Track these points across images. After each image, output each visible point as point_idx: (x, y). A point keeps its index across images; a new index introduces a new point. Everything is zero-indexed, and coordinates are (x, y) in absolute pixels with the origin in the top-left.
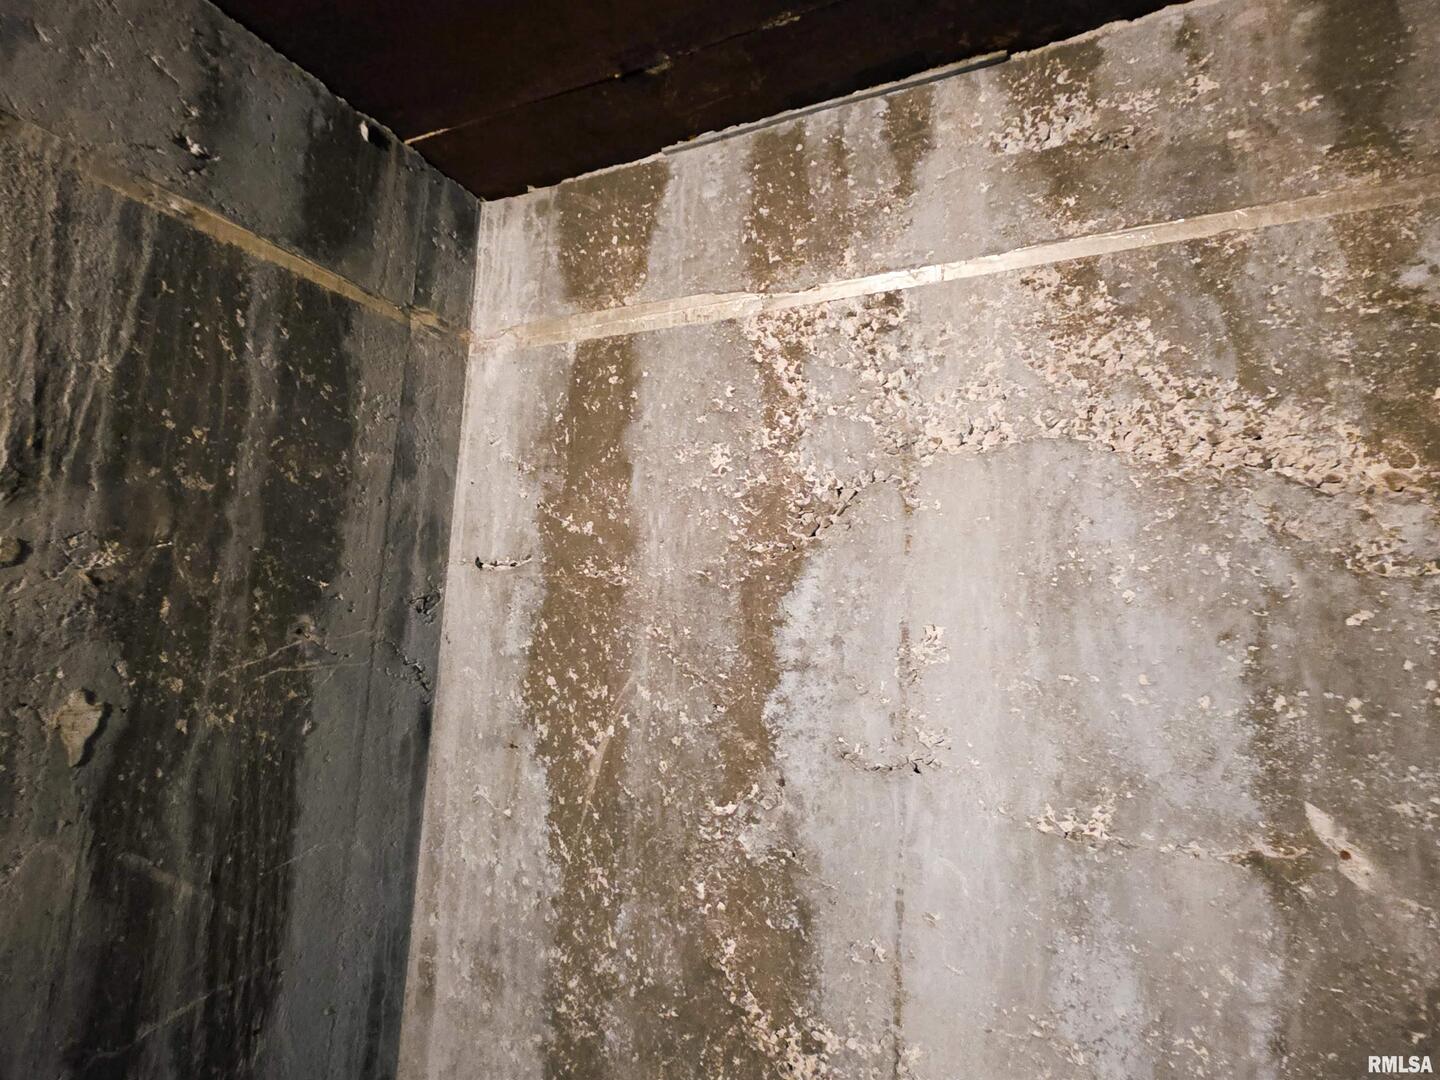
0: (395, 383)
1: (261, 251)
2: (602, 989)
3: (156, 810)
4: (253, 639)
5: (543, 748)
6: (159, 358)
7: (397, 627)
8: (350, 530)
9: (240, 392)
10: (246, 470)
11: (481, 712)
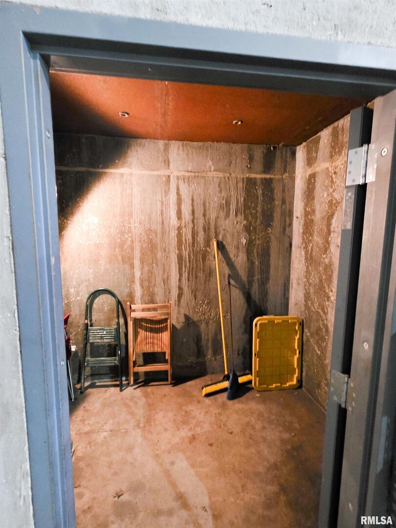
0: (281, 189)
1: (259, 176)
2: (310, 284)
3: (253, 253)
4: (262, 232)
5: (304, 248)
6: (248, 196)
7: (284, 229)
8: (275, 215)
9: (258, 197)
10: (259, 209)
11: (297, 242)
